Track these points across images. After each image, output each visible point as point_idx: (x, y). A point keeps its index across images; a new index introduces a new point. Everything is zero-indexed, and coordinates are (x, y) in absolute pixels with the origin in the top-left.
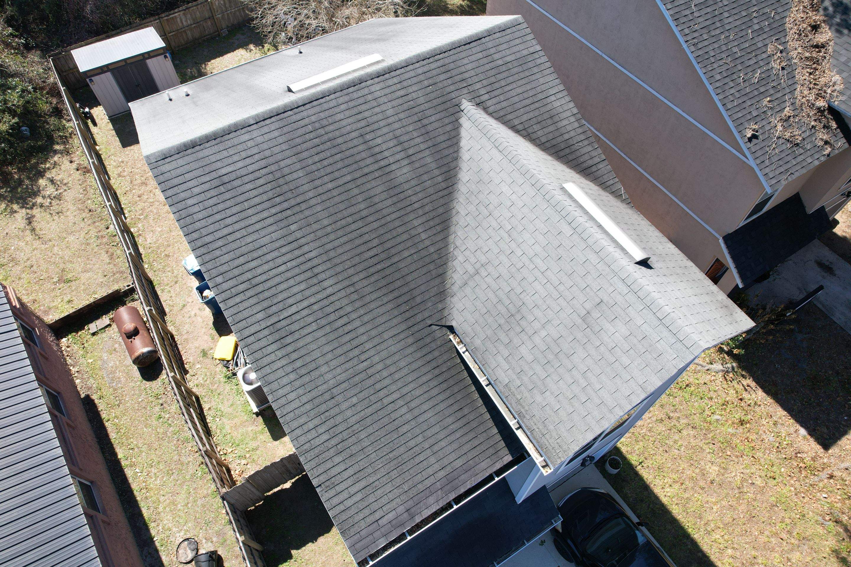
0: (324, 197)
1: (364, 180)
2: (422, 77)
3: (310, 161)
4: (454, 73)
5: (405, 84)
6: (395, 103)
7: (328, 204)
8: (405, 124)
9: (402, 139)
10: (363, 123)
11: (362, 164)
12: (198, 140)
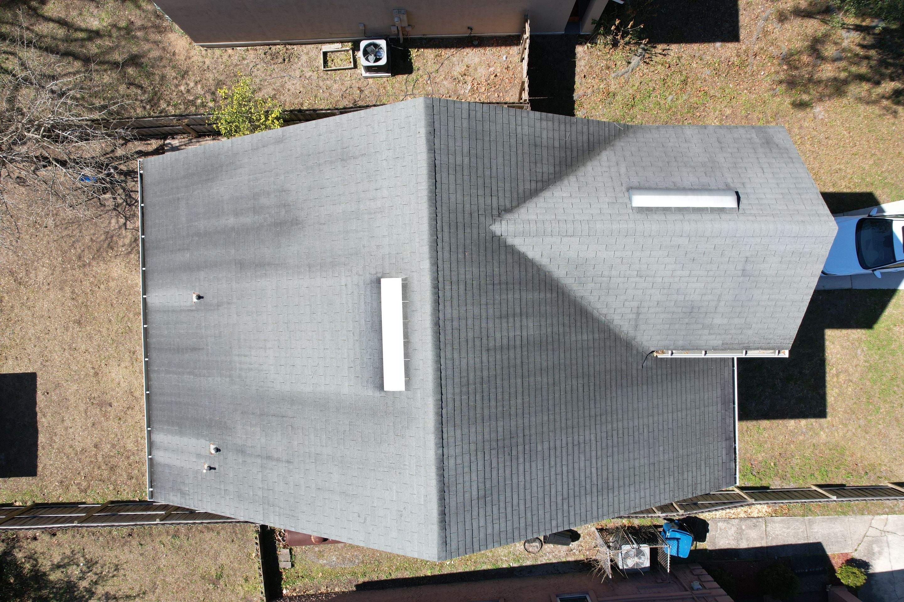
0: (526, 411)
1: (525, 367)
2: (454, 258)
3: (493, 410)
4: (460, 219)
5: (454, 279)
6: (469, 301)
7: (533, 410)
8: (492, 302)
9: (504, 312)
10: (478, 343)
11: (512, 362)
12: (440, 509)
